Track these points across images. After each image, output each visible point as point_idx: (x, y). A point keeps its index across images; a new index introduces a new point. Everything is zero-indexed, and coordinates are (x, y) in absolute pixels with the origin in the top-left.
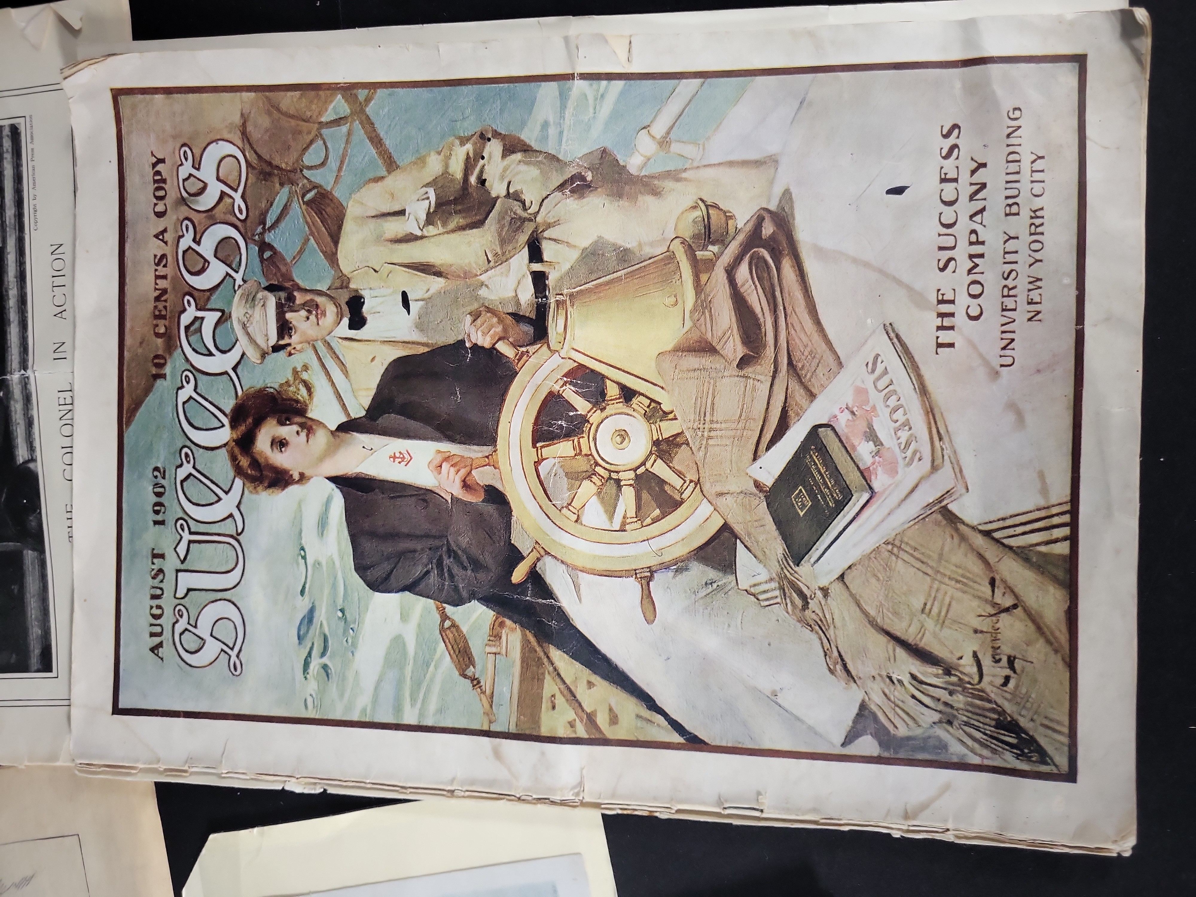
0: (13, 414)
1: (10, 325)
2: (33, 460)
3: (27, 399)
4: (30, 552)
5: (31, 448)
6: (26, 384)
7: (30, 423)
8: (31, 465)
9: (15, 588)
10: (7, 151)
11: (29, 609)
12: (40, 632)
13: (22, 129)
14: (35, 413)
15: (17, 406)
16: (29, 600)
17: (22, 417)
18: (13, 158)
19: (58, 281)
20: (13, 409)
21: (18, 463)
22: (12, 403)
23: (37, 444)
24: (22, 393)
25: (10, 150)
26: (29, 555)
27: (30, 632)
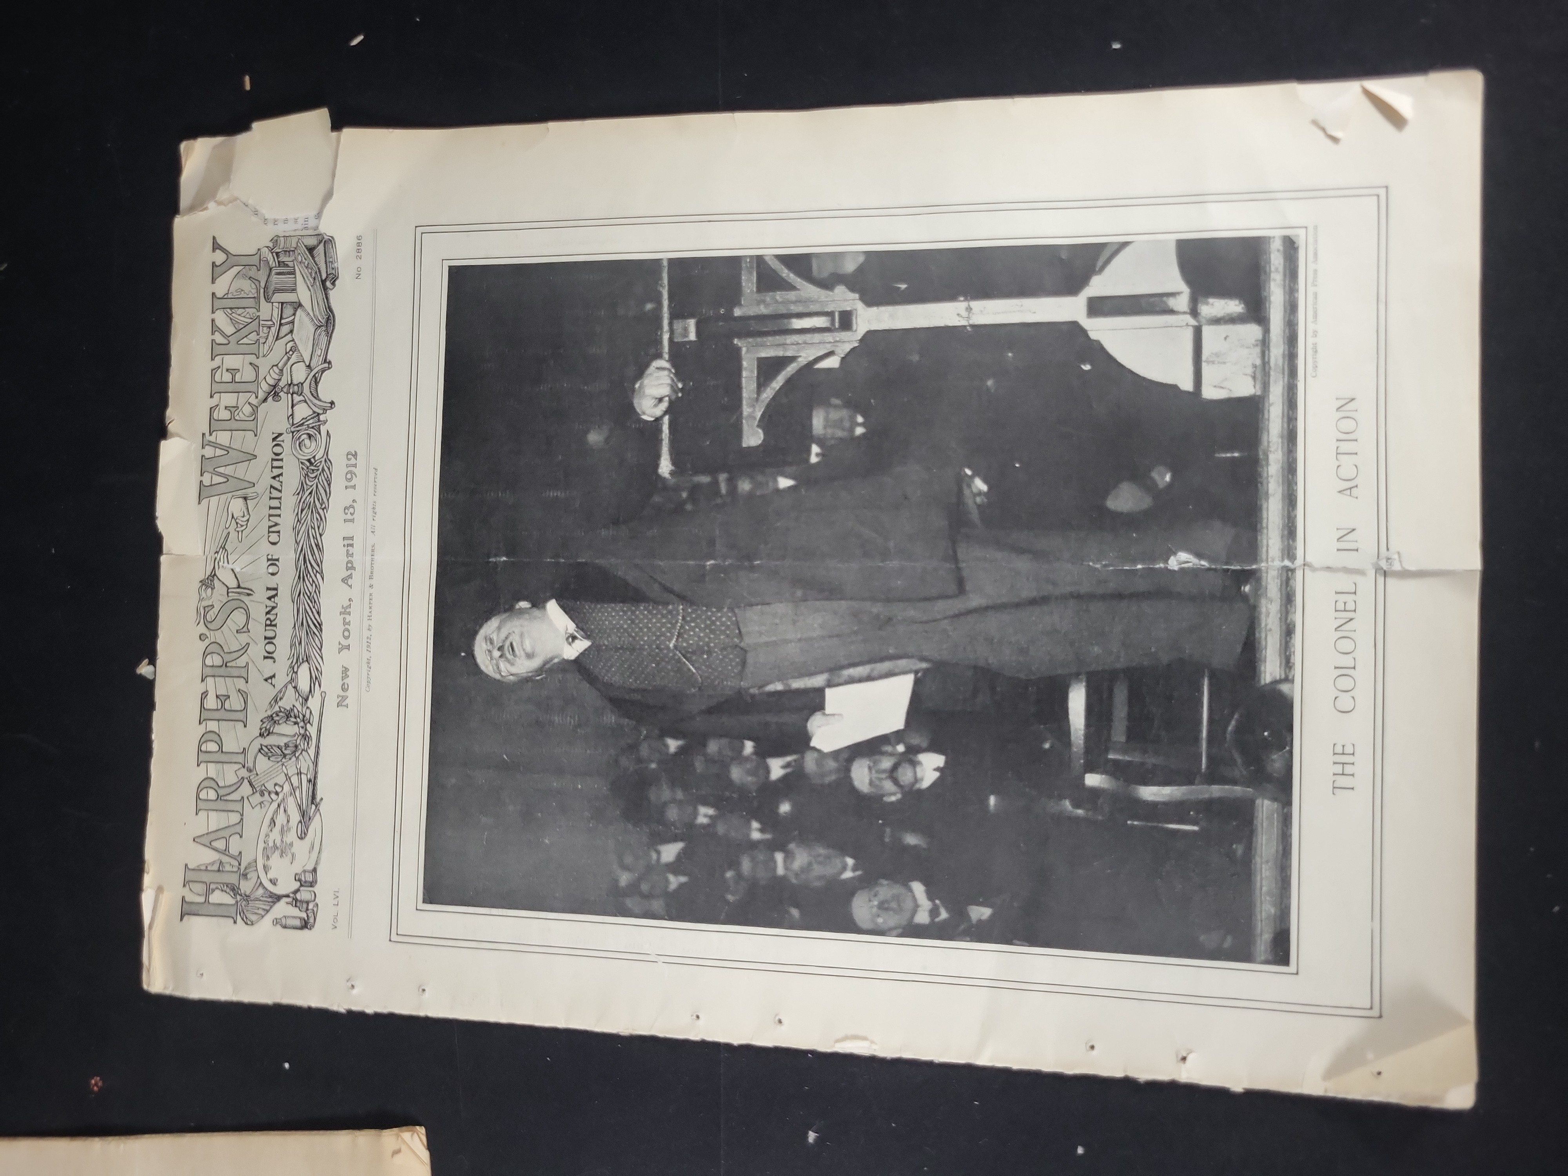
0: (1263, 617)
1: (1267, 499)
2: (1288, 680)
3: (1288, 599)
4: (1267, 802)
5: (1288, 663)
6: (1288, 580)
7: (1288, 632)
8: (1285, 688)
9: (1239, 849)
10: (1277, 270)
11: (1259, 878)
12: (1273, 911)
13: (1301, 243)
14: (1298, 618)
15: (1270, 606)
16: (1258, 866)
17: (1277, 622)
18: (1284, 281)
19: (1345, 447)
20: (1264, 610)
21: (1263, 683)
22: (1263, 602)
23: (1297, 659)
24: (1281, 590)
25: (1281, 269)
26: (1265, 808)
27: (1258, 909)
